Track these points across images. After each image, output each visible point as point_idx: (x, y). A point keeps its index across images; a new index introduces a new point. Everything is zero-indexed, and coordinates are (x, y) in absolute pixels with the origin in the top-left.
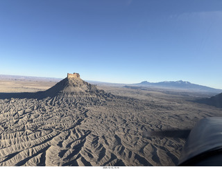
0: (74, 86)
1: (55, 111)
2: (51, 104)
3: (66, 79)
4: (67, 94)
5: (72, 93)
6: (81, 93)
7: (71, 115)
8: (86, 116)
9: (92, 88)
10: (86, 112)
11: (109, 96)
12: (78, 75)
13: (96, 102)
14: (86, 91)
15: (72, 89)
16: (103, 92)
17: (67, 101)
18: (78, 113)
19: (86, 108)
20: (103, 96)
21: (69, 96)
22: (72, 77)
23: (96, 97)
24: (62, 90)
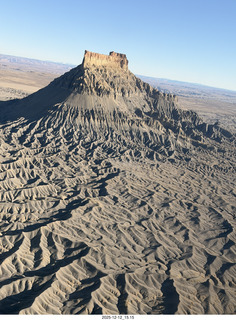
0: (99, 91)
1: (20, 162)
2: (21, 139)
3: (79, 71)
4: (75, 114)
5: (89, 114)
6: (118, 115)
7: (59, 182)
8: (103, 192)
9: (161, 103)
10: (110, 176)
11: (209, 134)
12: (122, 60)
13: (155, 149)
14: (138, 112)
15: (92, 101)
16: (195, 117)
17: (69, 136)
18: (85, 177)
19: (116, 164)
20: (189, 132)
21: (79, 121)
22: (99, 63)
23: (162, 131)
24: (63, 99)
